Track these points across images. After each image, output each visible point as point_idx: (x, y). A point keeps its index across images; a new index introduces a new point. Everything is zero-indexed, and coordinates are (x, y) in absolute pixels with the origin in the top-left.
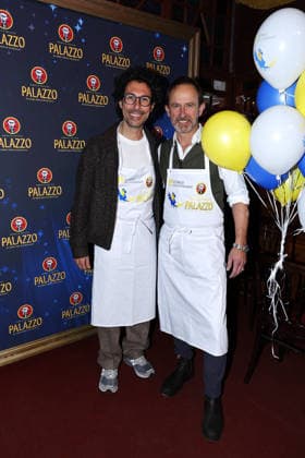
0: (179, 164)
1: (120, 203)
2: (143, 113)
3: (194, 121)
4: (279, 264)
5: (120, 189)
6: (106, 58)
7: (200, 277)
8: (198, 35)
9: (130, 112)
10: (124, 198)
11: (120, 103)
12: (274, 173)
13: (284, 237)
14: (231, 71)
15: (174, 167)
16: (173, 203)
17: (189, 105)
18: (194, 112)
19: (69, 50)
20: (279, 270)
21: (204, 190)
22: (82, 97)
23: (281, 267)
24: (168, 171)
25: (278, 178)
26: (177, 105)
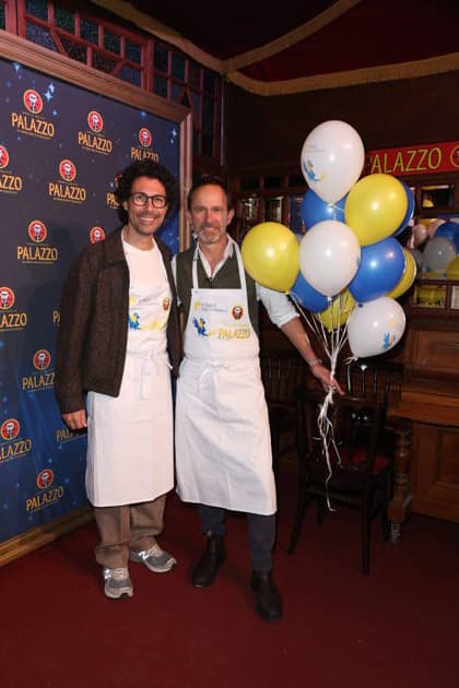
0: (206, 283)
1: (131, 333)
2: (156, 217)
3: (223, 230)
4: (329, 398)
5: (131, 314)
6: (83, 138)
7: (241, 421)
8: (189, 117)
9: (140, 215)
10: (135, 326)
11: (125, 204)
12: (324, 294)
13: (333, 367)
14: (222, 163)
15: (200, 287)
16: (202, 331)
17: (216, 209)
18: (223, 218)
19: (37, 124)
20: (330, 405)
21: (241, 313)
22: (54, 189)
23: (332, 402)
24: (193, 291)
25: (329, 299)
26: (202, 209)
